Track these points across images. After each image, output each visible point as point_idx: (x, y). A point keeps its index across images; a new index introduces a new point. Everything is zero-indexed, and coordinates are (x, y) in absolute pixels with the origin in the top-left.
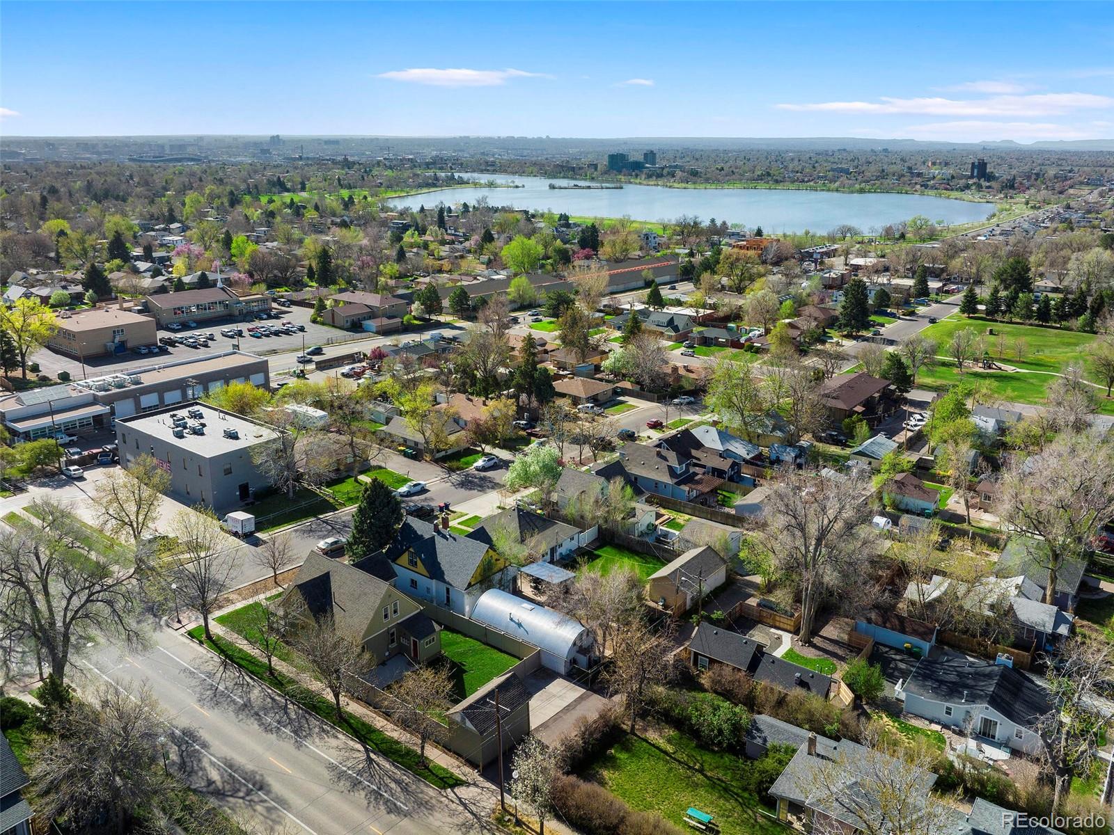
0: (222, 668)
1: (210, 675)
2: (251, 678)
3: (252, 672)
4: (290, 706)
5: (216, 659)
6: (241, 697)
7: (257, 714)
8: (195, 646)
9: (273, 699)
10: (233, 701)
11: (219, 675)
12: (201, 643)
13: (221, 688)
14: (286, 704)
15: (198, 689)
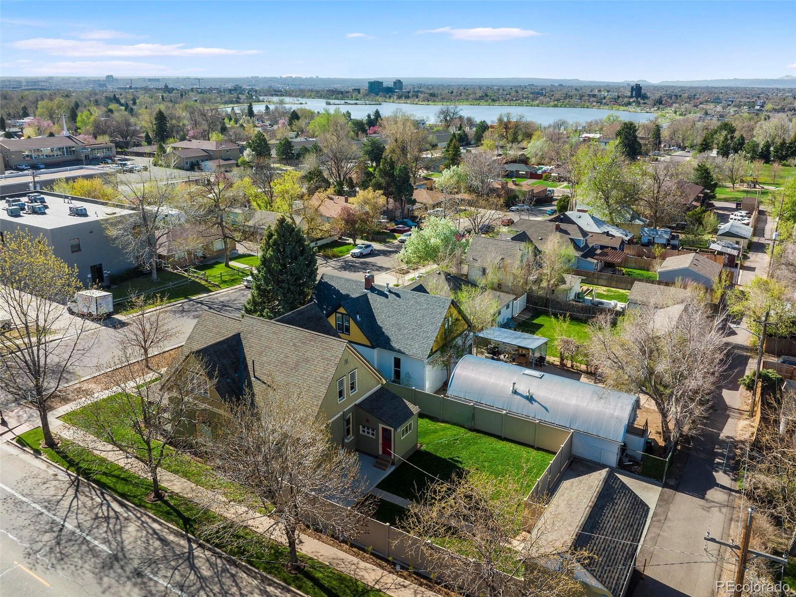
0: (71, 492)
1: (51, 505)
2: (122, 505)
3: (123, 495)
4: (198, 552)
5: (62, 476)
6: (106, 541)
7: (138, 574)
8: (28, 458)
9: (163, 541)
10: (93, 551)
11: (66, 503)
12: (37, 453)
13: (70, 526)
14: (191, 549)
15: (26, 533)
